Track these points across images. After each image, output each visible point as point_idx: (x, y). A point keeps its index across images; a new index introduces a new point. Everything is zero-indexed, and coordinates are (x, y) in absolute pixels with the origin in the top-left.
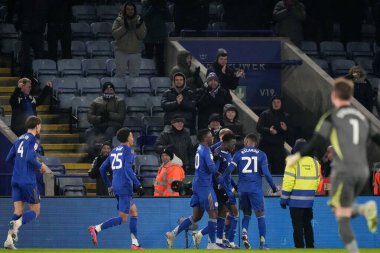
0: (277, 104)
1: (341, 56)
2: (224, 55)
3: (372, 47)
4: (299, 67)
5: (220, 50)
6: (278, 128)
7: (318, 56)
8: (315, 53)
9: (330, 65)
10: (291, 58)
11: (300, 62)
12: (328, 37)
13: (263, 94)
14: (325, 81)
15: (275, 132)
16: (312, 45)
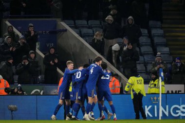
0: (52, 51)
1: (86, 27)
2: (31, 26)
3: (101, 23)
4: (65, 32)
5: (30, 24)
6: (54, 62)
7: (75, 27)
8: (73, 26)
9: (80, 31)
10: (61, 29)
11: (66, 30)
12: (80, 18)
13: (48, 46)
14: (78, 39)
15: (53, 64)
16: (72, 22)
